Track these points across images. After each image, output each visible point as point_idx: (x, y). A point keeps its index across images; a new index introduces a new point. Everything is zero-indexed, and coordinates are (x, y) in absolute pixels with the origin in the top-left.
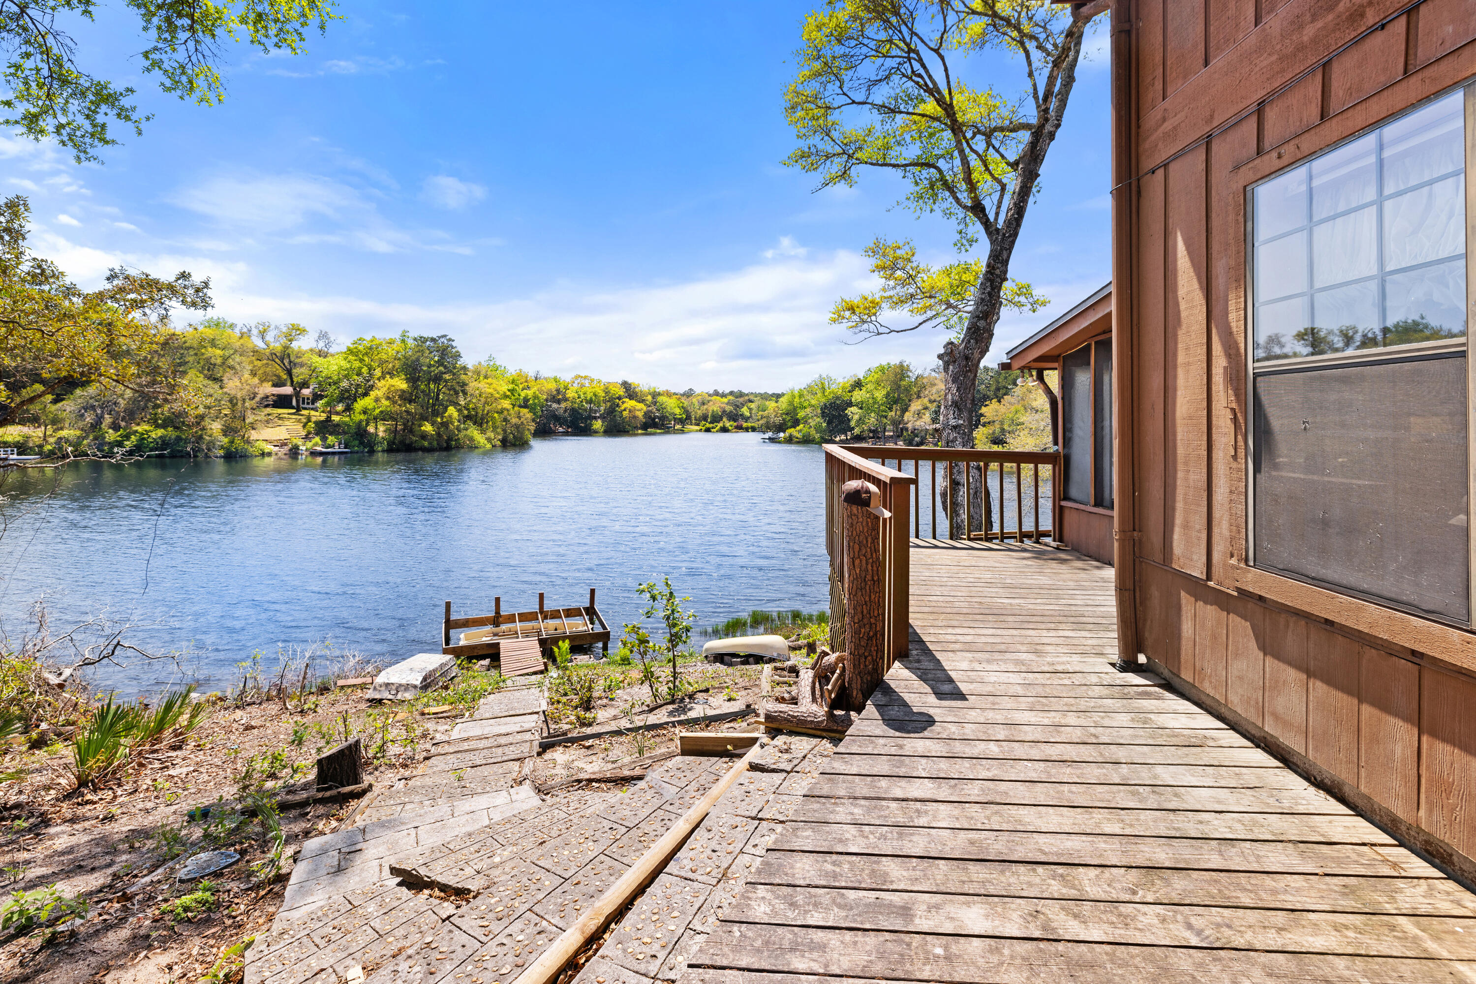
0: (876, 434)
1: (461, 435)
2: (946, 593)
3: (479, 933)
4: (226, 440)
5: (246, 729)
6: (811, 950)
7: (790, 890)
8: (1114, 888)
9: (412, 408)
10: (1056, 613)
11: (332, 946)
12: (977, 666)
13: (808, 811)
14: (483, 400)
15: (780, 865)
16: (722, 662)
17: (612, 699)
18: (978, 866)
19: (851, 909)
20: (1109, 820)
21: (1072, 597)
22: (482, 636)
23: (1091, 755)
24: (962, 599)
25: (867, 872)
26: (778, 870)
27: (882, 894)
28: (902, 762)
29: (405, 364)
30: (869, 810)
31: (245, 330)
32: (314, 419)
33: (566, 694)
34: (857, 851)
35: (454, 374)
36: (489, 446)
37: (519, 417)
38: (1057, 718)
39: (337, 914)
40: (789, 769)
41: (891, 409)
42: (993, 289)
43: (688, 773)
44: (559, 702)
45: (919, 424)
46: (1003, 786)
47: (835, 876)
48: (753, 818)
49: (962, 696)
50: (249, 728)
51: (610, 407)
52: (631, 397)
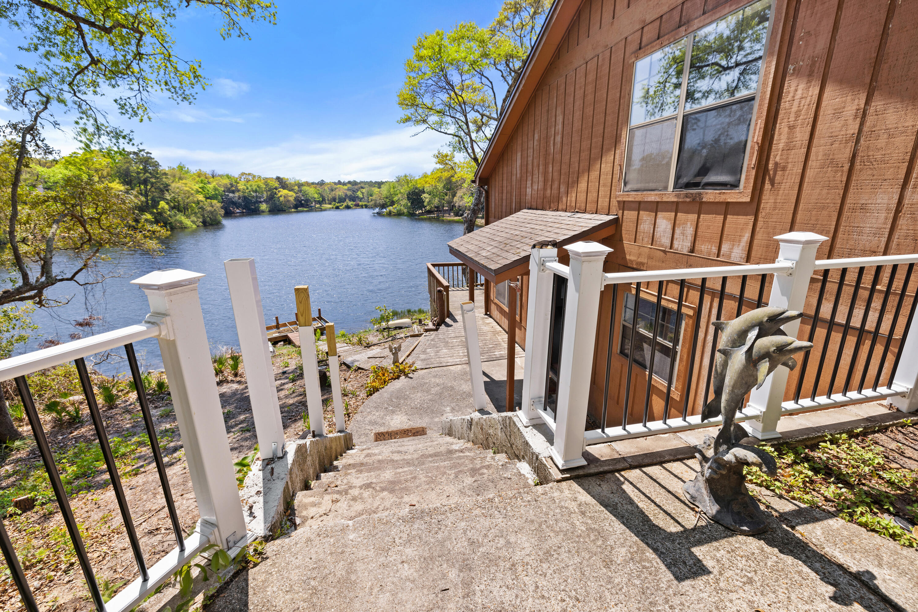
0: (439, 210)
1: (173, 220)
12: (460, 317)
14: (182, 195)
22: (277, 333)
28: (448, 332)
35: (158, 178)
36: (194, 226)
37: (212, 206)
41: (446, 195)
45: (462, 203)
49: (457, 322)
51: (271, 195)
52: (284, 188)
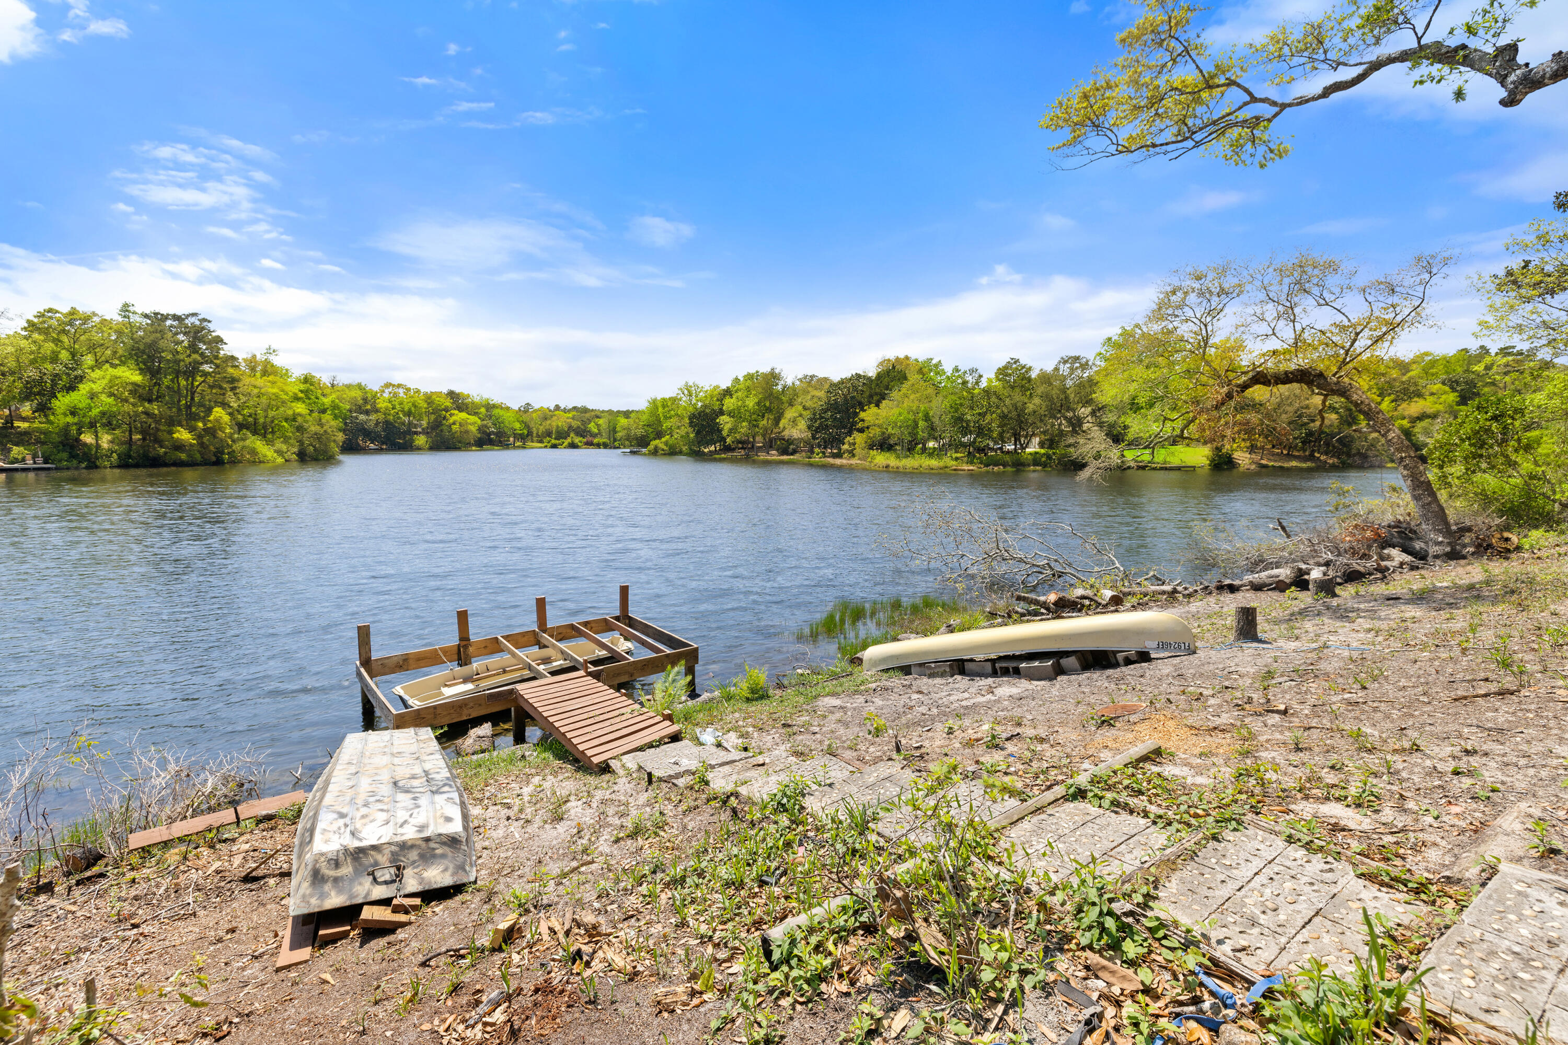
1: (237, 447)
9: (155, 408)
14: (264, 402)
29: (133, 349)
35: (217, 366)
36: (280, 460)
37: (320, 425)
41: (763, 418)
45: (794, 432)
51: (436, 420)
52: (460, 409)
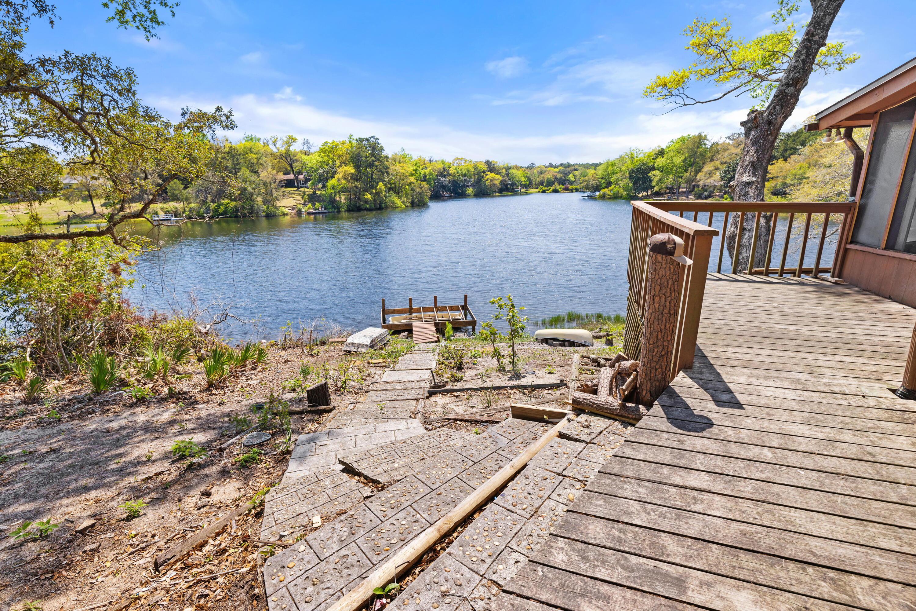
0: (672, 191)
1: (387, 200)
2: (727, 318)
3: (380, 514)
4: (265, 207)
5: (286, 362)
6: (598, 599)
7: (583, 546)
8: (889, 602)
9: (358, 184)
10: (833, 340)
11: (307, 501)
12: (754, 381)
13: (602, 484)
14: (399, 177)
15: (577, 525)
16: (547, 343)
17: (475, 364)
18: (749, 556)
19: (633, 571)
20: (885, 535)
21: (850, 326)
22: (402, 320)
23: (867, 472)
24: (742, 323)
25: (647, 542)
26: (575, 528)
27: (660, 564)
28: (683, 455)
29: (352, 157)
30: (652, 491)
31: (265, 141)
32: (307, 193)
33: (447, 359)
34: (640, 524)
35: (381, 162)
37: (421, 188)
38: (833, 434)
39: (310, 482)
40: (588, 441)
41: (686, 171)
42: (808, 55)
43: (516, 430)
44: (443, 363)
45: (710, 181)
46: (776, 489)
47: (620, 541)
48: (559, 474)
49: (739, 406)
50: (287, 361)
51: (478, 178)
52: (491, 171)
